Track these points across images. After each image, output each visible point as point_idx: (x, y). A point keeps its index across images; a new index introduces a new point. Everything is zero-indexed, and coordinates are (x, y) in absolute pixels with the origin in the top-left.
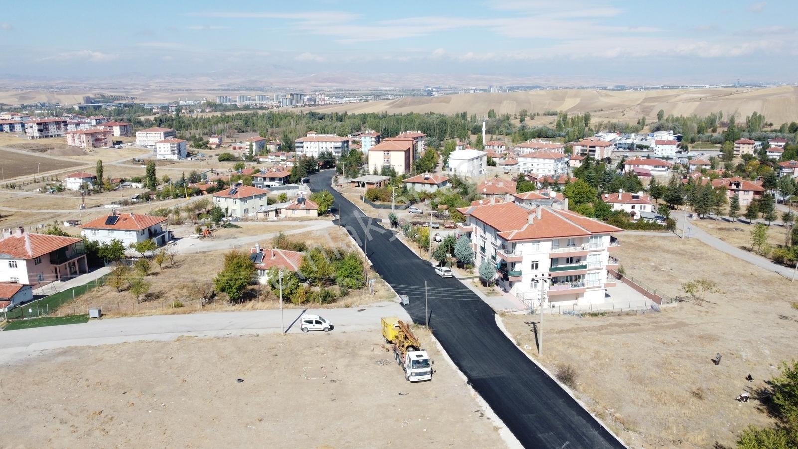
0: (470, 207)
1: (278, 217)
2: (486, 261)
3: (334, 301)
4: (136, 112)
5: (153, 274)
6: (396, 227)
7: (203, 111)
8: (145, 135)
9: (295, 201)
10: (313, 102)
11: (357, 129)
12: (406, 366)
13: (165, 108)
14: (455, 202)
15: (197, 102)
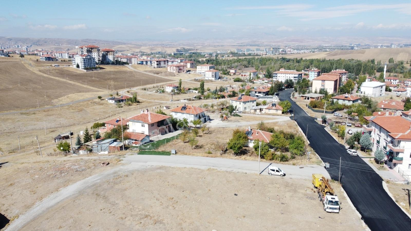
0: (372, 117)
1: (261, 113)
2: (380, 149)
3: (287, 161)
4: (197, 56)
5: (200, 136)
6: (325, 124)
7: (228, 56)
8: (201, 68)
9: (270, 105)
10: (284, 52)
11: (307, 67)
12: (324, 202)
13: (211, 55)
14: (363, 112)
15: (226, 52)
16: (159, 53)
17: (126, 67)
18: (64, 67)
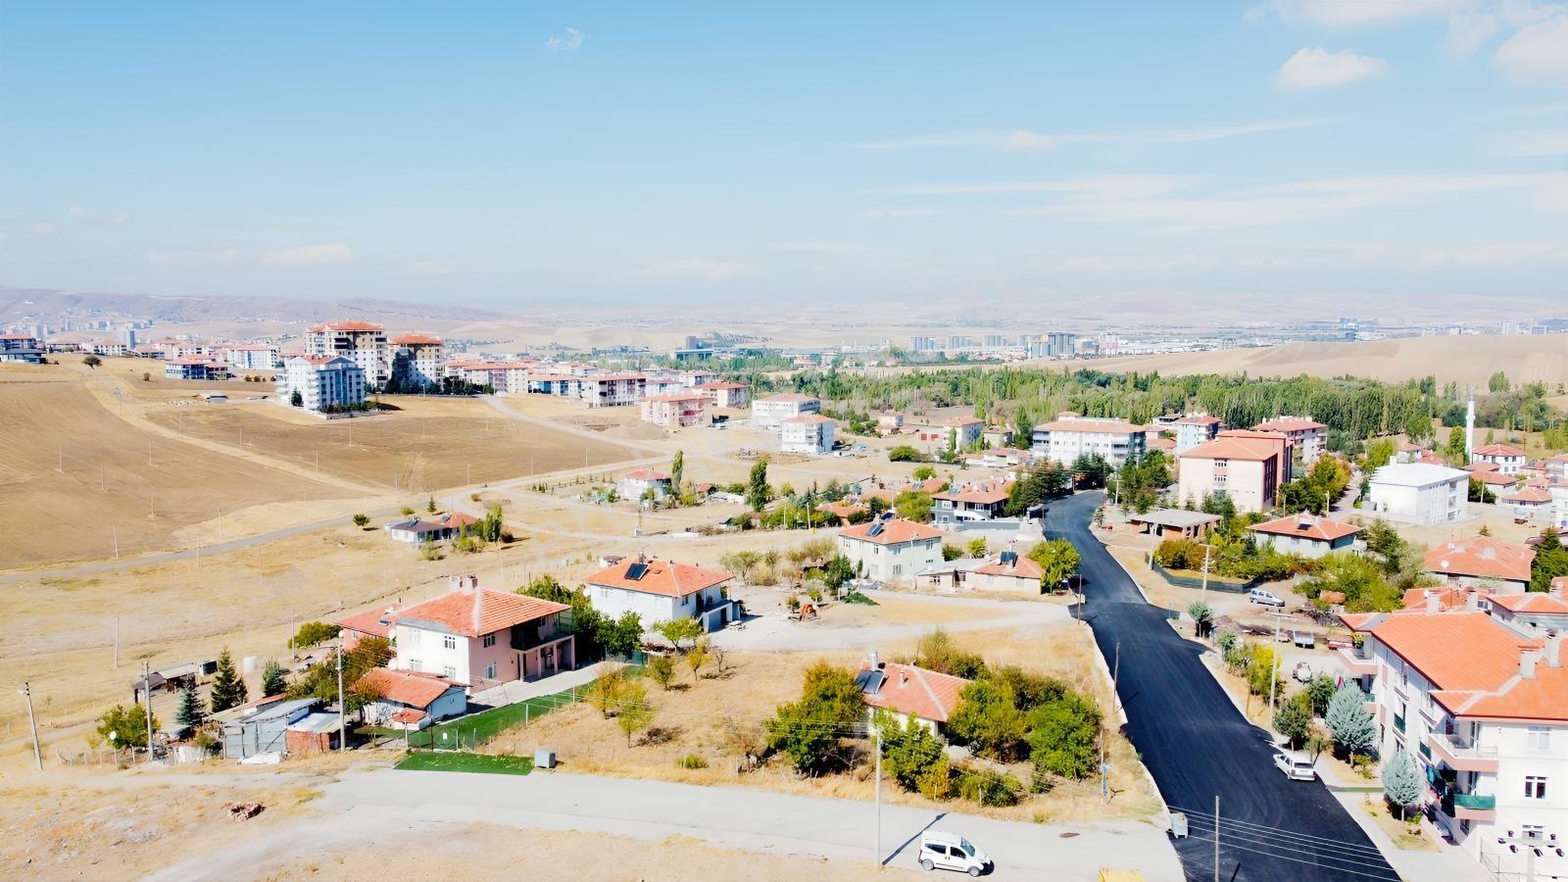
1: (958, 589)
2: (1406, 753)
4: (765, 364)
5: (678, 688)
6: (1207, 636)
7: (881, 364)
8: (767, 407)
9: (996, 557)
10: (1094, 349)
11: (1176, 407)
13: (816, 358)
14: (1364, 587)
15: (874, 348)
16: (624, 350)
17: (484, 402)
18: (244, 402)
